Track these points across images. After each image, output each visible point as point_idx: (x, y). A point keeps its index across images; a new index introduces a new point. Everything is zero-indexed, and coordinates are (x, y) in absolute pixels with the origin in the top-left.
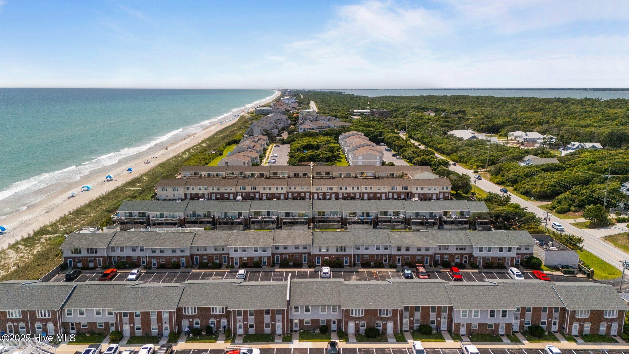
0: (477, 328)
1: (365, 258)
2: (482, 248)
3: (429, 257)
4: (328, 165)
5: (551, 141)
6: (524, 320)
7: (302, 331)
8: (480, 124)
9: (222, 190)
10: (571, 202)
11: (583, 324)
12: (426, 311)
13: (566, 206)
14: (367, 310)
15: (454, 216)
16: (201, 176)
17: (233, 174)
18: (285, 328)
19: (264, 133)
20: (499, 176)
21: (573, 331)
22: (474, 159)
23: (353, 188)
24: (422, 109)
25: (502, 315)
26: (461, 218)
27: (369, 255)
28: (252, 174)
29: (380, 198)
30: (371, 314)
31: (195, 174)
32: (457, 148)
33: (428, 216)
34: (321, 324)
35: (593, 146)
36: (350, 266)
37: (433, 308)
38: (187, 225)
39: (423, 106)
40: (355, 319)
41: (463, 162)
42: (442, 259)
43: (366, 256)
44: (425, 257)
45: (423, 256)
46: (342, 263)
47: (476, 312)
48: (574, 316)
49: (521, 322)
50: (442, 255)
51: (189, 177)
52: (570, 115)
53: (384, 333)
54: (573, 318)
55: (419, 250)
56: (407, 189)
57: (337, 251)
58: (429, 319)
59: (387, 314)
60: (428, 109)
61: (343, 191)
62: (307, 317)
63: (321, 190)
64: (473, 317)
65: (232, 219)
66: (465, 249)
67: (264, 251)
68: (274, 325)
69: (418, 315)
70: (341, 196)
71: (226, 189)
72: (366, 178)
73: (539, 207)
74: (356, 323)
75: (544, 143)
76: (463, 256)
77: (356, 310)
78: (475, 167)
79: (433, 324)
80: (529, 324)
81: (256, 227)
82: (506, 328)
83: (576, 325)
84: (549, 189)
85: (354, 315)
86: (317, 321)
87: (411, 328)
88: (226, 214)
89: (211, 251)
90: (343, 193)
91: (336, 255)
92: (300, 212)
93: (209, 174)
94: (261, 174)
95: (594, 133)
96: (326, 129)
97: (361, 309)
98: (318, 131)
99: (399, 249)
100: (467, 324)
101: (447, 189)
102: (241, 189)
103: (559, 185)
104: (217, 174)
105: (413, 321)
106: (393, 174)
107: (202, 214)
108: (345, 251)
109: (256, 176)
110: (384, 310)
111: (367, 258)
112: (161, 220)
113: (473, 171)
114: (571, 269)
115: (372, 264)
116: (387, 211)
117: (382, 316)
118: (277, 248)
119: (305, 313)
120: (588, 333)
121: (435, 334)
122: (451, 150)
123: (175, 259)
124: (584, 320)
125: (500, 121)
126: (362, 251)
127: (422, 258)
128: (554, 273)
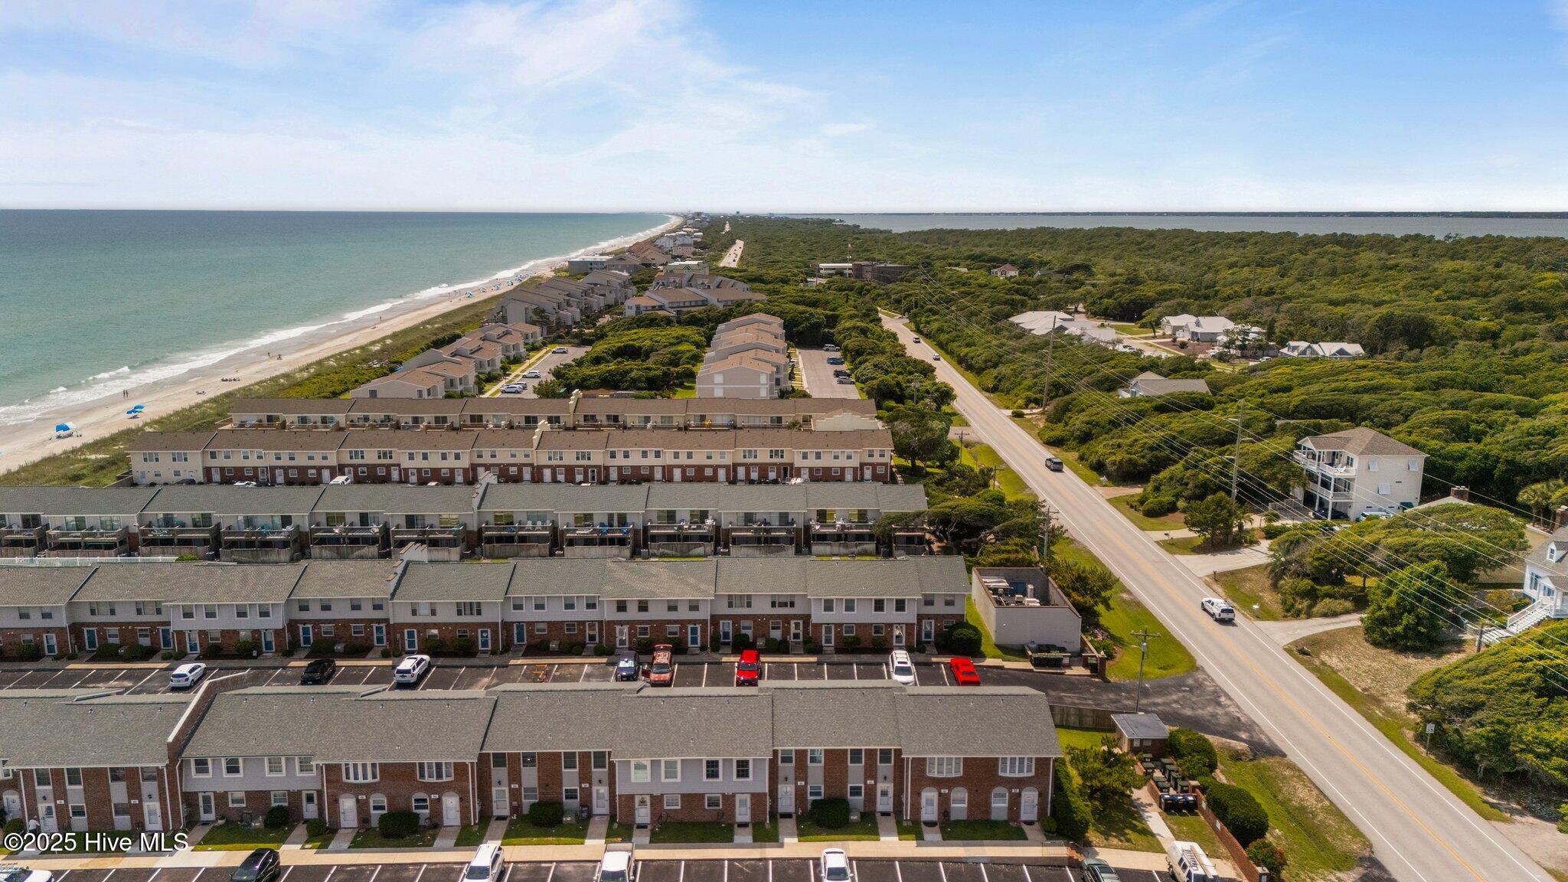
0: (679, 807)
1: (538, 630)
2: (852, 601)
3: (699, 626)
4: (643, 398)
5: (1244, 340)
6: (806, 784)
7: (221, 822)
8: (1101, 298)
9: (301, 460)
10: (1180, 488)
11: (949, 794)
12: (549, 765)
13: (1166, 498)
14: (386, 764)
15: (839, 523)
16: (283, 426)
17: (366, 419)
18: (167, 817)
19: (535, 318)
20: (1061, 425)
21: (923, 811)
22: (1028, 383)
23: (645, 454)
24: (989, 261)
25: (738, 771)
26: (857, 527)
27: (549, 623)
28: (416, 420)
29: (713, 479)
30: (397, 775)
31: (270, 419)
32: (1001, 357)
33: (775, 524)
34: (274, 805)
35: (1341, 352)
36: (494, 652)
37: (570, 756)
38: (143, 549)
39: (994, 254)
40: (355, 789)
41: (1002, 391)
42: (736, 630)
43: (541, 626)
44: (690, 627)
45: (683, 623)
46: (474, 642)
47: (671, 765)
48: (924, 771)
49: (797, 788)
50: (736, 619)
51: (253, 426)
52: (1340, 274)
53: (436, 825)
54: (922, 780)
55: (672, 607)
56: (782, 457)
57: (459, 613)
58: (561, 787)
59: (439, 776)
60: (1005, 261)
61: (619, 460)
62: (237, 786)
63: (561, 459)
64: (663, 780)
65: (260, 533)
66: (792, 605)
67: (264, 614)
68: (139, 807)
69: (530, 776)
70: (614, 475)
71: (311, 458)
72: (711, 428)
73: (1109, 501)
74: (358, 801)
75: (1231, 342)
76: (789, 623)
77: (355, 766)
78: (1020, 402)
79: (572, 798)
80: (819, 794)
81: (326, 553)
82: (752, 804)
83: (929, 795)
84: (1143, 457)
85: (352, 780)
86: (264, 795)
87: (515, 810)
88: (249, 521)
89: (127, 616)
90: (620, 468)
91: (456, 624)
92: (445, 515)
93: (303, 420)
94: (437, 420)
95: (1349, 319)
96: (692, 309)
97: (369, 763)
98: (673, 314)
99: (622, 607)
100: (652, 796)
101: (882, 456)
102: (351, 458)
103: (1172, 447)
104: (324, 420)
105: (519, 790)
106: (779, 420)
107: (189, 521)
108: (479, 613)
109: (425, 424)
110: (430, 765)
111: (544, 630)
112: (76, 536)
113: (1009, 412)
114: (1054, 654)
115: (553, 645)
116: (674, 512)
117: (427, 780)
118: (304, 608)
119: (225, 775)
120: (963, 816)
121: (570, 824)
122: (986, 361)
123: (29, 637)
124: (950, 783)
125: (1149, 290)
126: (528, 614)
127: (681, 629)
128: (1008, 665)
